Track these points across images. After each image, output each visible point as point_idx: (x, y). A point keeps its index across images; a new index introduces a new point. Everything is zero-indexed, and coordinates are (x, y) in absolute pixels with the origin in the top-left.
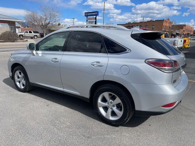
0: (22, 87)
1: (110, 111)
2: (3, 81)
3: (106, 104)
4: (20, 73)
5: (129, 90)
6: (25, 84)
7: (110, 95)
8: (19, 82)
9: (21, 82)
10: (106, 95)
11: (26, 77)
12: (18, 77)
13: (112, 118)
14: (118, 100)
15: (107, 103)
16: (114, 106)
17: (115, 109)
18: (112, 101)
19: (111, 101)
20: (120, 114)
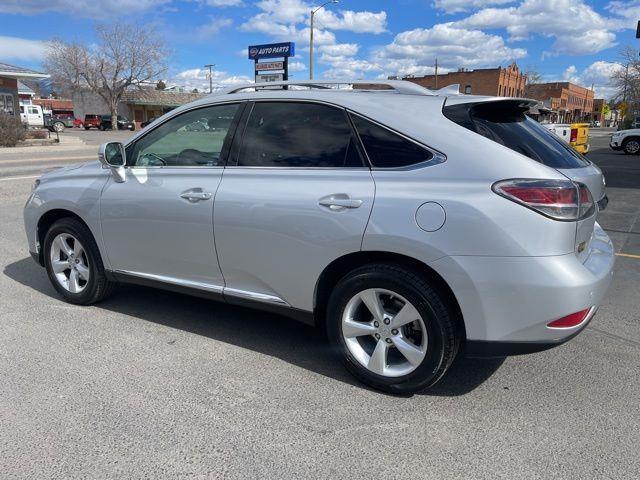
0: (78, 289)
1: (382, 347)
2: (5, 272)
3: (369, 328)
4: (70, 243)
5: (447, 281)
6: (87, 278)
7: (383, 297)
8: (67, 272)
9: (73, 273)
10: (370, 297)
11: (92, 255)
12: (63, 257)
13: (389, 372)
14: (409, 313)
15: (372, 324)
16: (395, 332)
17: (399, 340)
18: (391, 318)
19: (385, 316)
20: (416, 355)
